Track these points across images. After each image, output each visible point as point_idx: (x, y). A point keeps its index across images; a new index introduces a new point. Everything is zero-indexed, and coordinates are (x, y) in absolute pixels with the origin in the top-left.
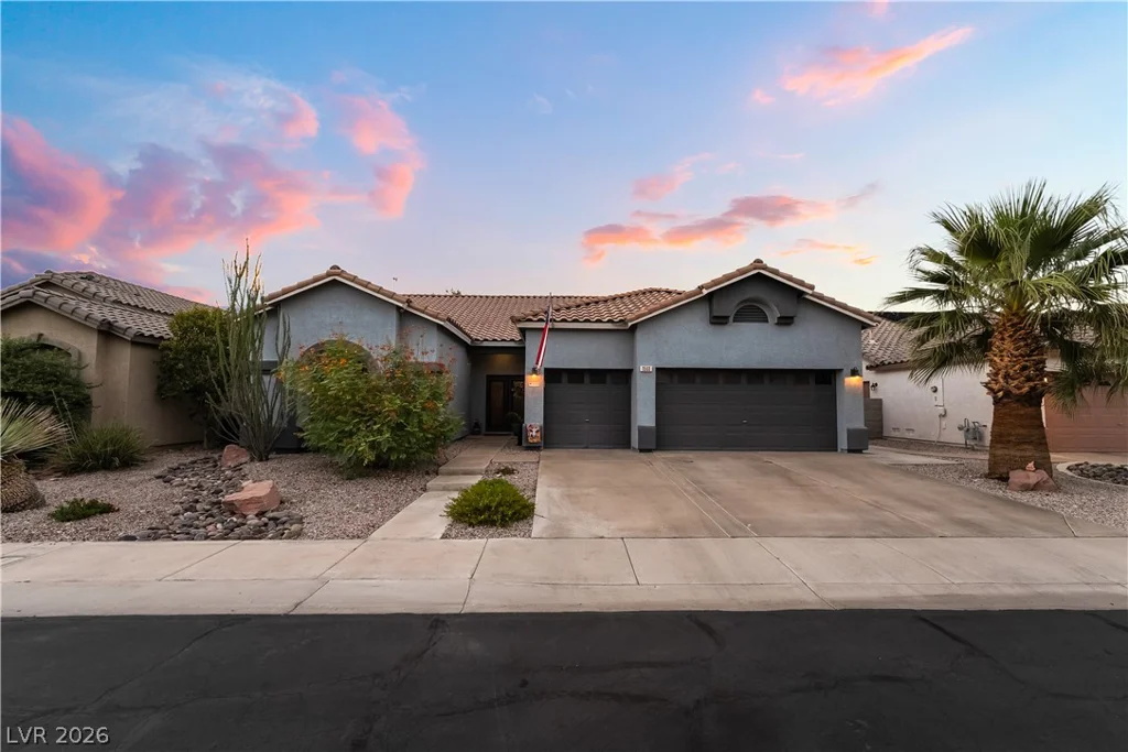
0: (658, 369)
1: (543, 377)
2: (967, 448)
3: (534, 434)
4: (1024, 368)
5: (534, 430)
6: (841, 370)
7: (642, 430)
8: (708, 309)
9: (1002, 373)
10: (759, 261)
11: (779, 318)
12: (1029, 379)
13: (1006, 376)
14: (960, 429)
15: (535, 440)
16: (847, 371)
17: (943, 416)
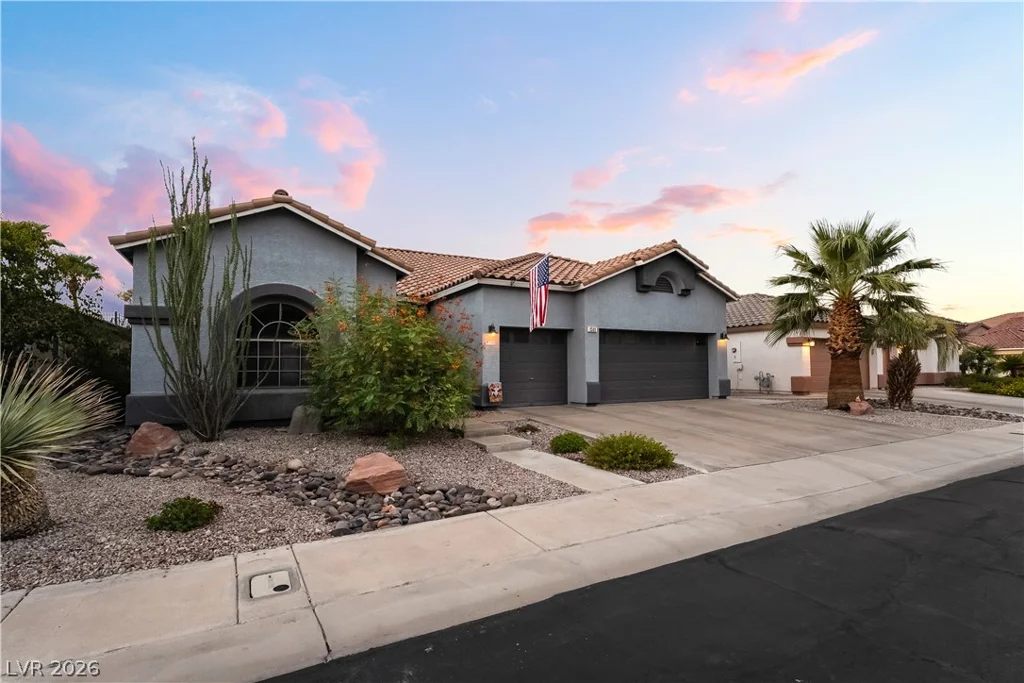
0: (601, 330)
1: (498, 335)
2: (760, 392)
3: (496, 393)
4: (854, 334)
5: (496, 389)
6: (715, 334)
7: (590, 386)
8: (635, 279)
9: (840, 338)
10: (674, 241)
11: (682, 290)
12: (856, 342)
13: (844, 340)
14: (756, 379)
15: (498, 400)
16: (718, 335)
17: (740, 370)
